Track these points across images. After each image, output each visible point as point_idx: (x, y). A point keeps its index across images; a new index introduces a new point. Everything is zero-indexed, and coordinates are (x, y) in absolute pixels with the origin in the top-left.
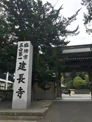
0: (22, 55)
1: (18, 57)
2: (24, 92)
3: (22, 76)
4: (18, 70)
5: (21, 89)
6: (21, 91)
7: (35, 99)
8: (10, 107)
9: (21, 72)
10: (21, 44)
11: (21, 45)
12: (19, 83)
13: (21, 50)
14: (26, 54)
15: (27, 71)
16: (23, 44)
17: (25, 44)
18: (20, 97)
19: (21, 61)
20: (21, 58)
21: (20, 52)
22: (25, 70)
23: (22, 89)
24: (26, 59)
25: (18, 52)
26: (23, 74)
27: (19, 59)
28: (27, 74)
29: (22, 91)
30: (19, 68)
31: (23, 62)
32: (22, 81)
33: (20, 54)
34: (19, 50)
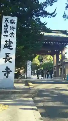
0: (8, 32)
1: (3, 33)
2: (11, 71)
3: (9, 55)
4: (3, 48)
5: (7, 68)
9: (7, 51)
10: (6, 19)
11: (7, 21)
12: (5, 62)
13: (7, 26)
14: (13, 31)
16: (8, 19)
17: (11, 20)
18: (6, 76)
19: (7, 39)
20: (7, 36)
21: (6, 28)
22: (12, 49)
23: (9, 69)
24: (12, 37)
25: (3, 28)
26: (10, 54)
27: (4, 36)
29: (8, 70)
30: (5, 46)
31: (10, 40)
32: (8, 60)
33: (6, 31)
34: (4, 25)
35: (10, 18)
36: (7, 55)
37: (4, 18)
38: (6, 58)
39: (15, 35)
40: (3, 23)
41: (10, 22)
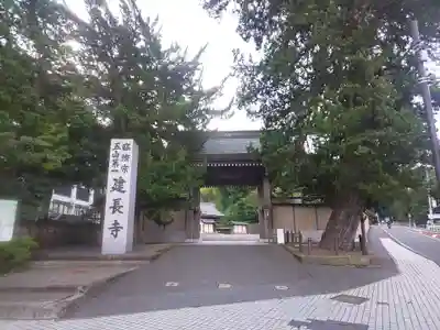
0: (118, 165)
1: (111, 168)
2: (121, 227)
3: (119, 202)
4: (111, 191)
5: (116, 223)
6: (116, 227)
7: (139, 238)
8: (100, 251)
9: (116, 195)
10: (116, 144)
11: (117, 146)
12: (114, 212)
13: (117, 155)
14: (126, 163)
15: (127, 194)
16: (119, 144)
17: (124, 145)
18: (114, 236)
19: (116, 176)
20: (117, 171)
21: (115, 159)
22: (124, 192)
23: (118, 224)
24: (125, 172)
25: (111, 159)
26: (120, 199)
27: (112, 171)
28: (127, 199)
30: (113, 188)
31: (120, 177)
32: (118, 210)
33: (115, 163)
34: (113, 154)
35: (123, 142)
36: (116, 201)
37: (114, 142)
38: (114, 208)
39: (129, 170)
40: (111, 150)
41: (121, 148)
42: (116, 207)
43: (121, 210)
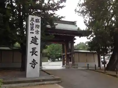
0: (34, 29)
1: (30, 31)
2: (37, 63)
9: (33, 46)
10: (32, 18)
12: (32, 55)
13: (33, 24)
14: (38, 29)
19: (33, 35)
20: (33, 33)
21: (32, 26)
22: (37, 44)
24: (37, 34)
26: (36, 48)
27: (31, 33)
29: (35, 62)
30: (31, 42)
31: (35, 36)
32: (34, 54)
33: (32, 29)
35: (35, 17)
36: (34, 49)
37: (30, 17)
38: (33, 52)
39: (40, 33)
40: (29, 22)
41: (35, 21)
42: (34, 52)
43: (36, 53)
